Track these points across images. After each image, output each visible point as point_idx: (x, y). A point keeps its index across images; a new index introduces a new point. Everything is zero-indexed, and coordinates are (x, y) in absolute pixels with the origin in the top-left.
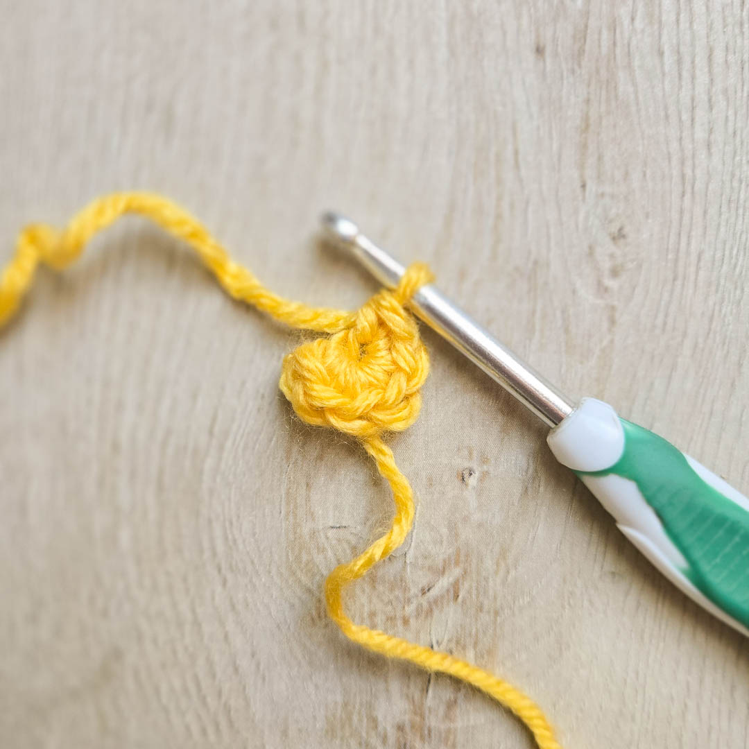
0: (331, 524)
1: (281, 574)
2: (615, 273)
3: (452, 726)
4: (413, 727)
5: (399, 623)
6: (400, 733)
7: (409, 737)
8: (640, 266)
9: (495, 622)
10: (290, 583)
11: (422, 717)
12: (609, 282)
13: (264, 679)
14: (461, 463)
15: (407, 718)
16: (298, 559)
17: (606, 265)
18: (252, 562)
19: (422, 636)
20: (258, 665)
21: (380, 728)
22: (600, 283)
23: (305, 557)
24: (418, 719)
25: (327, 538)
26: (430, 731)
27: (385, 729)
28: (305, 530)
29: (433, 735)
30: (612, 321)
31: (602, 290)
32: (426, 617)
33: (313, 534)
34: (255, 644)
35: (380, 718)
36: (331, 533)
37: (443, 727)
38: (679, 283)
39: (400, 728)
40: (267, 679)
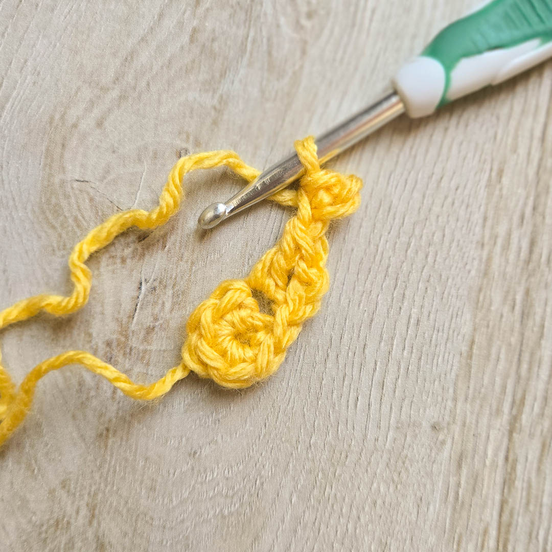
0: (77, 178)
1: (34, 212)
2: (309, 16)
3: (149, 348)
4: (118, 345)
5: (119, 261)
6: (108, 349)
7: (115, 352)
8: (328, 14)
9: (191, 270)
10: (40, 220)
11: (127, 337)
12: (304, 22)
13: (10, 292)
14: (180, 143)
15: (115, 336)
16: (48, 201)
17: (304, 9)
18: (14, 199)
19: (134, 273)
20: (7, 280)
21: (93, 342)
22: (298, 22)
23: (54, 200)
24: (123, 339)
25: (72, 188)
26: (131, 350)
27: (97, 344)
28: (56, 180)
29: (133, 353)
30: (304, 52)
31: (298, 26)
32: (139, 259)
33: (63, 183)
34: (7, 264)
35: (94, 335)
36: (76, 185)
37: (141, 348)
38: (356, 29)
39: (109, 344)
40: (12, 292)
